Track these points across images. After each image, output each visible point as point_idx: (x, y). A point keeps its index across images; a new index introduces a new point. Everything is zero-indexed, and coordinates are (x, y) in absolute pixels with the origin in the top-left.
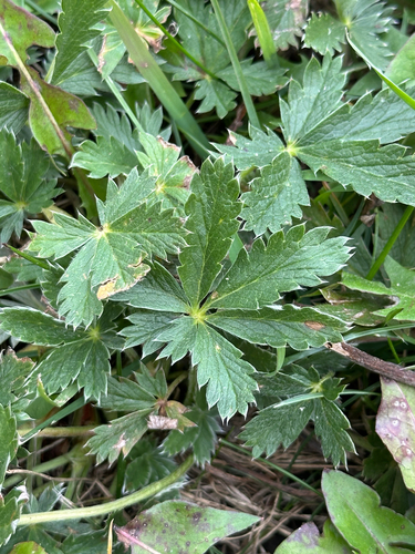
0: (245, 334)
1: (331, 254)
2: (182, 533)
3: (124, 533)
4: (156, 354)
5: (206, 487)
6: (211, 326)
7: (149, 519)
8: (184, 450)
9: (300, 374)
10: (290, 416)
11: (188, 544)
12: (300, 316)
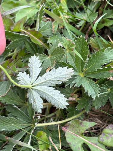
0: (94, 77)
1: (112, 54)
2: (78, 128)
3: (63, 128)
4: (73, 86)
5: (90, 119)
6: (86, 77)
7: (69, 124)
8: (82, 109)
9: (104, 87)
10: (103, 97)
11: (79, 130)
12: (107, 69)
